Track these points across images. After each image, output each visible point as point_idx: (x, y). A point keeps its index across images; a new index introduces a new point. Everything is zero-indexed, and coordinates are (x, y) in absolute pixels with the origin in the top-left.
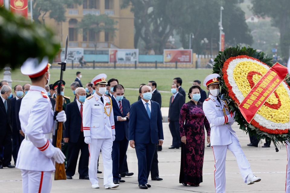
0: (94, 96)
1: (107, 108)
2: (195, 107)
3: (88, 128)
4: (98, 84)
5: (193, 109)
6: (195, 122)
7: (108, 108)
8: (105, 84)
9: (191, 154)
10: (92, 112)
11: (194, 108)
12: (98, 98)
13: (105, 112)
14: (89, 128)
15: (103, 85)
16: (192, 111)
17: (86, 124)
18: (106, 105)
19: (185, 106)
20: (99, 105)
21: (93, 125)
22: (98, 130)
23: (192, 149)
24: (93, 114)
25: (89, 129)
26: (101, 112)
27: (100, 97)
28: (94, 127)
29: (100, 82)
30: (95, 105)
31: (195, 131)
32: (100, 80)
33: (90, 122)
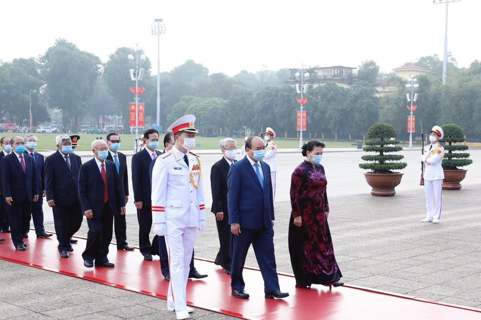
0: (172, 152)
1: (194, 174)
2: (314, 172)
3: (161, 209)
4: (183, 131)
5: (312, 174)
6: (316, 194)
7: (196, 174)
8: (194, 133)
9: (312, 243)
10: (168, 180)
11: (314, 173)
12: (179, 156)
13: (191, 181)
14: (164, 208)
15: (192, 135)
16: (311, 177)
17: (157, 202)
18: (193, 170)
19: (300, 170)
20: (181, 169)
21: (171, 202)
22: (178, 212)
23: (312, 234)
24: (169, 184)
25: (164, 211)
26: (185, 180)
27: (184, 155)
28: (172, 206)
29: (186, 128)
30: (175, 168)
31: (316, 208)
32: (187, 125)
33: (165, 197)
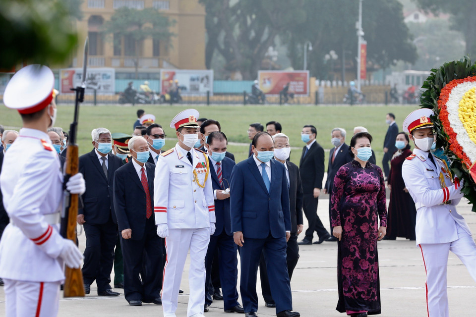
0: (175, 150)
1: (199, 172)
2: (362, 173)
3: (163, 209)
4: (183, 127)
5: (358, 176)
6: (361, 200)
7: (201, 172)
8: (196, 128)
9: (353, 258)
10: (170, 179)
11: (360, 175)
12: (181, 153)
13: (195, 180)
14: (166, 208)
15: (192, 131)
16: (355, 179)
17: (160, 202)
18: (197, 167)
19: (343, 170)
20: (183, 167)
21: (173, 203)
22: (181, 213)
23: (354, 248)
24: (172, 183)
25: (166, 211)
26: (188, 179)
27: (187, 152)
28: (175, 207)
29: (185, 124)
30: (177, 167)
31: (361, 216)
32: (186, 120)
33: (167, 197)
